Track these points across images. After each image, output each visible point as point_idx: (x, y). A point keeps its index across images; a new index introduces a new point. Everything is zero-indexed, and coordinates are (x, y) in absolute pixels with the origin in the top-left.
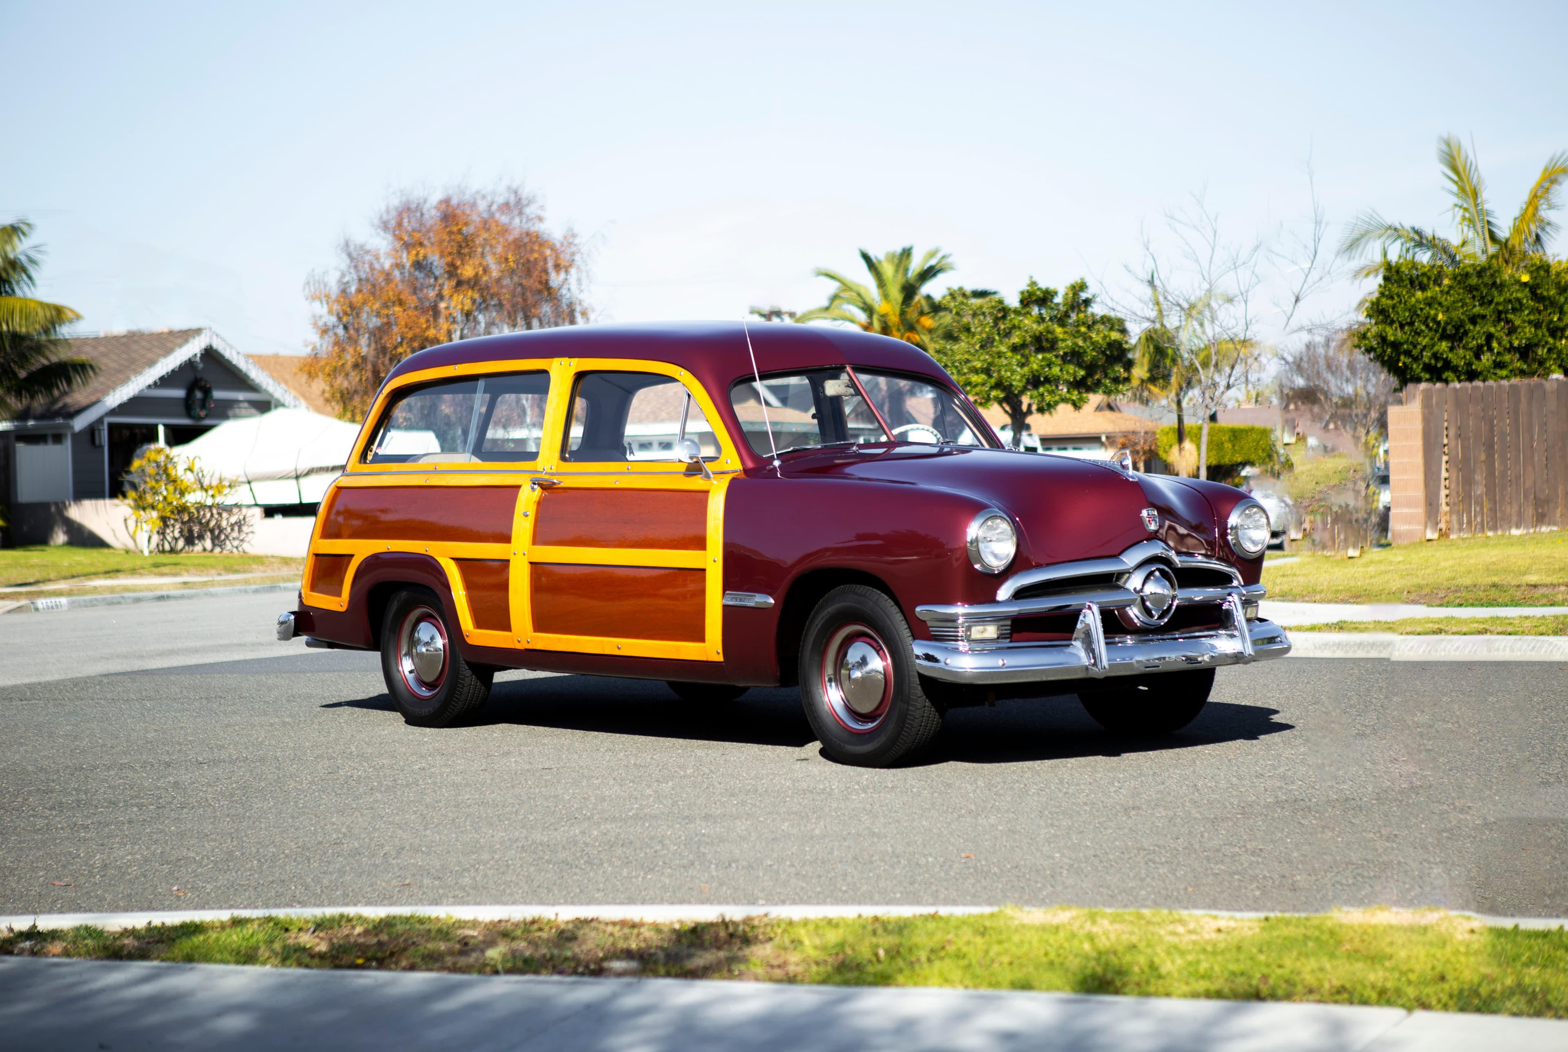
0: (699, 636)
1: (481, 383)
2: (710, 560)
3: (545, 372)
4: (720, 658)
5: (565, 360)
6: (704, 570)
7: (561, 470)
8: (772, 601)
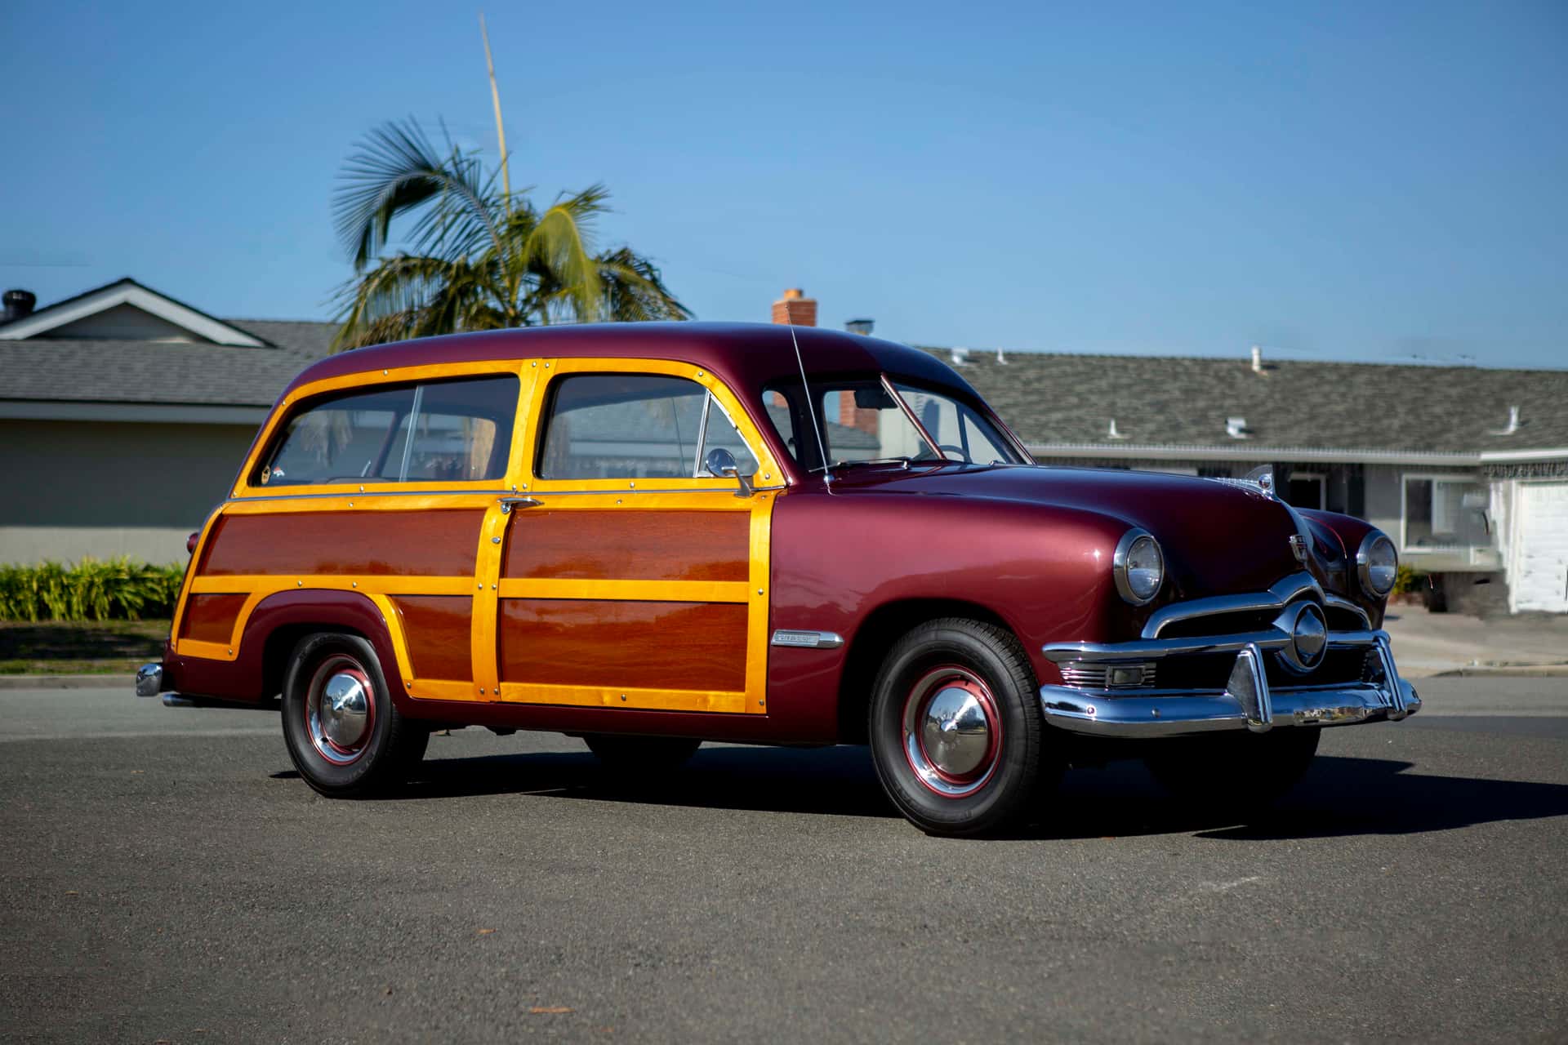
0: (736, 682)
1: (419, 392)
2: (754, 592)
3: (513, 376)
4: (763, 710)
5: (539, 362)
6: (747, 604)
7: (536, 489)
8: (837, 639)
